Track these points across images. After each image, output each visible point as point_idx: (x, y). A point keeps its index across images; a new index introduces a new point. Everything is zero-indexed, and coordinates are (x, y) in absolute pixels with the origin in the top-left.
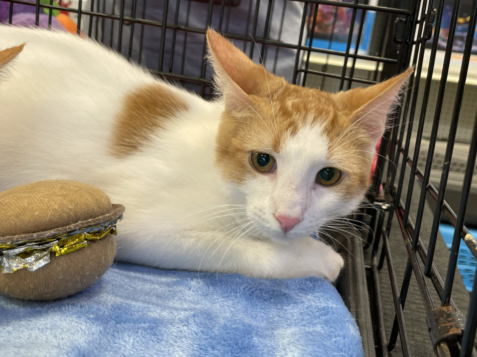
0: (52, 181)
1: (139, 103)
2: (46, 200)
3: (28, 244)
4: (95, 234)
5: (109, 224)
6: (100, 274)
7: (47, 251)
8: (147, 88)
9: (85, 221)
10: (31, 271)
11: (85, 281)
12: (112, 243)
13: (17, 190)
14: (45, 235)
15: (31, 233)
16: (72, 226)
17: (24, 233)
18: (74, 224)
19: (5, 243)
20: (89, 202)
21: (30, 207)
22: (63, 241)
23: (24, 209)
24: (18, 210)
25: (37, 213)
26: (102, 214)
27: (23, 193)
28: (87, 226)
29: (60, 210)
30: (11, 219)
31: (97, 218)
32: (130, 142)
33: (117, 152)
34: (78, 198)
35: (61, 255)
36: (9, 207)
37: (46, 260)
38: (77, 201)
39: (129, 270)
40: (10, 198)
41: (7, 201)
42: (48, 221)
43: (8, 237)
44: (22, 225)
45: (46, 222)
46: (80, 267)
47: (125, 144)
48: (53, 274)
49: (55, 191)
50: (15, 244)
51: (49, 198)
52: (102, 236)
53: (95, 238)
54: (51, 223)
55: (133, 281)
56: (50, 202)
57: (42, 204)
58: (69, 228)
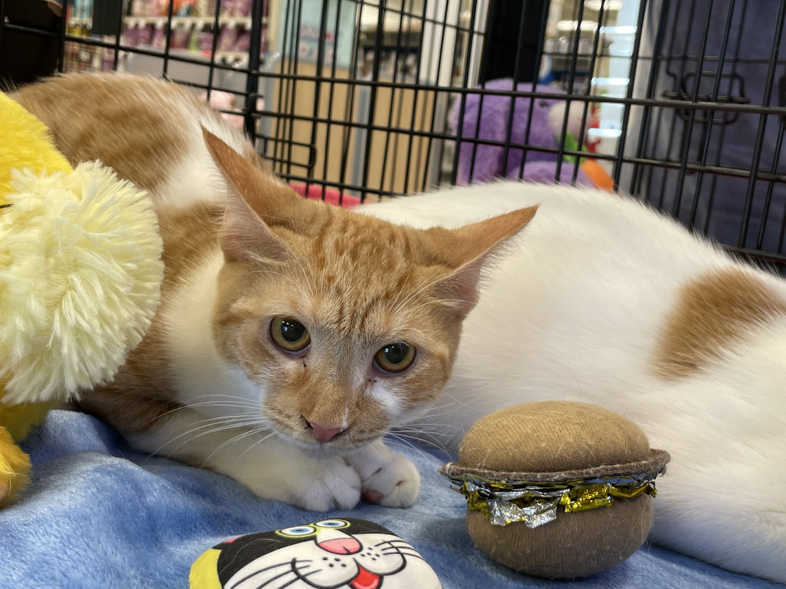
0: (567, 402)
1: (703, 298)
2: (557, 427)
3: (528, 488)
4: (623, 488)
5: (645, 478)
6: (627, 555)
7: (553, 503)
8: (719, 276)
9: (609, 466)
10: (529, 528)
11: (603, 559)
12: (647, 509)
13: (519, 409)
14: (552, 477)
15: (535, 472)
16: (591, 471)
17: (524, 470)
18: (595, 469)
19: (499, 481)
20: (618, 439)
21: (535, 435)
22: (577, 491)
23: (527, 436)
24: (518, 437)
25: (543, 445)
26: (635, 460)
27: (527, 415)
28: (611, 474)
29: (575, 444)
30: (508, 448)
31: (628, 464)
32: (686, 357)
33: (663, 371)
34: (601, 431)
35: (572, 512)
36: (508, 432)
37: (551, 515)
38: (601, 435)
39: (670, 560)
40: (508, 419)
41: (504, 423)
42: (558, 458)
43: (503, 473)
44: (522, 460)
45: (555, 459)
46: (598, 536)
47: (677, 360)
48: (558, 538)
49: (569, 417)
50: (512, 484)
51: (561, 425)
52: (633, 494)
53: (623, 495)
54: (561, 462)
55: (676, 578)
56: (562, 432)
57: (551, 433)
58: (587, 473)
